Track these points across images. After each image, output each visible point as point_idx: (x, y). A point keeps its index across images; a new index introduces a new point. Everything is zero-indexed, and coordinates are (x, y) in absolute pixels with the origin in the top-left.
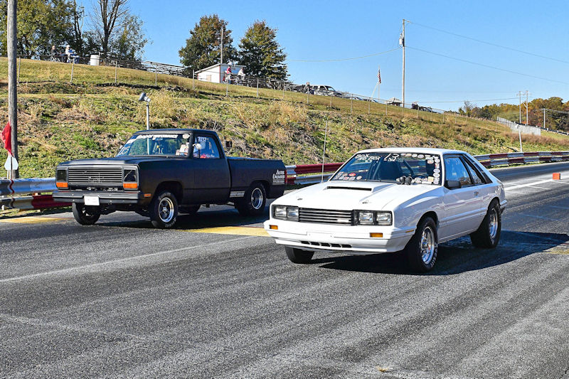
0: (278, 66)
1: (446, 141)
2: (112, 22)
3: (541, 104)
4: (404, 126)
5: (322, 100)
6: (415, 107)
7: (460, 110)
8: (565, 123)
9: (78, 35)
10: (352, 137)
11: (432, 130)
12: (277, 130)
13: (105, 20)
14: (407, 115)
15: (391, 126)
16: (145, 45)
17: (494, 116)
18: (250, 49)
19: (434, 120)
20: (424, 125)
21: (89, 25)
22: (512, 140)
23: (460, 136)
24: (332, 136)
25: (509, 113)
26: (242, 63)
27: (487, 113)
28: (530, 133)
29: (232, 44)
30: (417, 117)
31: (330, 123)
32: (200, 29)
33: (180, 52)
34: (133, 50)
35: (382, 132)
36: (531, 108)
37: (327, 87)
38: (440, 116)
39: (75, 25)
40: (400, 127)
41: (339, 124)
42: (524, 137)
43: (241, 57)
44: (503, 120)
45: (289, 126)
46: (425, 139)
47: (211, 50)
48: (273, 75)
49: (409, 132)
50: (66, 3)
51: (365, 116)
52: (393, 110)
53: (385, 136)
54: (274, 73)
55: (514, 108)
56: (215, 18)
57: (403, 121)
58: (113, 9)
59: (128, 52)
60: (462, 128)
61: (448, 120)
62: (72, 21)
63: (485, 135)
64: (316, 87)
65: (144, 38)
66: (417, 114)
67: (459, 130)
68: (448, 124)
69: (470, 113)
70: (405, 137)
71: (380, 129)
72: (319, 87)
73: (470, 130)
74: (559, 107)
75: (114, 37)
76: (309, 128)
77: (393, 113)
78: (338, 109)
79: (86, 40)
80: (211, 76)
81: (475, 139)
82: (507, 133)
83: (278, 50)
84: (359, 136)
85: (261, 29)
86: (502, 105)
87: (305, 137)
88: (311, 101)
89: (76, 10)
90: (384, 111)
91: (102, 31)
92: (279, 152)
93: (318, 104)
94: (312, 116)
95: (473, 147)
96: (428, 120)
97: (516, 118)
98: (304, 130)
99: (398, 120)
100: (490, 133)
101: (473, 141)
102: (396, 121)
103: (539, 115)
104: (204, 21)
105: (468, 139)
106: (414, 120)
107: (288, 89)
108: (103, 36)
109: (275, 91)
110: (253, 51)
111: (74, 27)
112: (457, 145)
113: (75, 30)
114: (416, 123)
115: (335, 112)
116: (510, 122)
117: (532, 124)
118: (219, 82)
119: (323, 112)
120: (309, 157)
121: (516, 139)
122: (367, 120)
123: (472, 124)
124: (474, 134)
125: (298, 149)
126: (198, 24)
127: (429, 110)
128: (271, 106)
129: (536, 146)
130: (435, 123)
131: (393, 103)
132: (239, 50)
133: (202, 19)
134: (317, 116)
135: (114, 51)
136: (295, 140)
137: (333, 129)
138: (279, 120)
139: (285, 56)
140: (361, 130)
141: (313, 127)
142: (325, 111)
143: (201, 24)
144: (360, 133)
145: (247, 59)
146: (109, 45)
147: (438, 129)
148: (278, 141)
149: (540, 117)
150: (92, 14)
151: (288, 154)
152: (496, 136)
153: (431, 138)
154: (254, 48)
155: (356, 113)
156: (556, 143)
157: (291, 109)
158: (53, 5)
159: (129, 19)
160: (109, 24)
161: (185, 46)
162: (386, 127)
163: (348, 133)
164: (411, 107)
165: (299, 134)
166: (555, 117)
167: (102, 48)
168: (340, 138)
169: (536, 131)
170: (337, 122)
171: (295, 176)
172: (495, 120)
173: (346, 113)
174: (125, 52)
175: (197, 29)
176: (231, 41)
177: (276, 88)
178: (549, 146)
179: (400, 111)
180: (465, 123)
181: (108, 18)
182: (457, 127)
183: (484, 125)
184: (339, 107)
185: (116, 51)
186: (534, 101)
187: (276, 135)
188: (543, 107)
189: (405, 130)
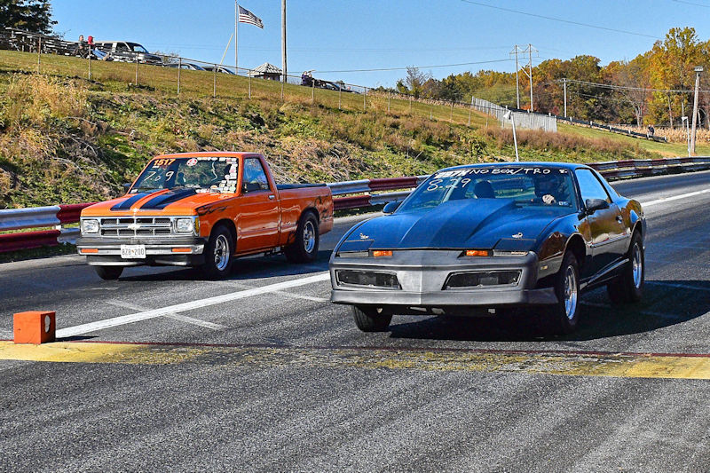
1: (369, 149)
3: (557, 71)
4: (285, 119)
5: (118, 71)
6: (308, 81)
7: (400, 85)
8: (605, 107)
10: (180, 144)
11: (341, 128)
12: (24, 135)
14: (291, 98)
15: (258, 121)
17: (467, 96)
19: (346, 107)
20: (325, 117)
22: (500, 142)
23: (397, 137)
24: (139, 144)
25: (495, 88)
27: (452, 90)
28: (536, 128)
30: (311, 101)
31: (133, 117)
35: (240, 132)
36: (538, 78)
37: (132, 45)
38: (358, 97)
40: (276, 122)
41: (152, 119)
42: (523, 137)
44: (484, 103)
45: (49, 126)
46: (327, 145)
48: (21, 23)
49: (295, 133)
51: (204, 101)
52: (263, 89)
53: (247, 140)
54: (24, 19)
55: (505, 79)
57: (282, 109)
60: (402, 120)
61: (373, 107)
63: (447, 133)
64: (109, 46)
66: (311, 96)
67: (395, 126)
68: (373, 113)
69: (418, 90)
70: (287, 141)
71: (236, 128)
72: (115, 45)
73: (416, 124)
74: (593, 75)
76: (90, 128)
77: (264, 95)
78: (151, 89)
81: (428, 142)
82: (492, 128)
84: (194, 142)
86: (481, 73)
87: (83, 146)
88: (95, 73)
90: (244, 91)
92: (29, 179)
93: (110, 79)
94: (97, 104)
95: (422, 158)
96: (332, 105)
97: (509, 98)
98: (81, 133)
99: (274, 107)
100: (457, 131)
101: (424, 146)
102: (268, 111)
103: (555, 92)
105: (413, 144)
106: (305, 107)
107: (51, 51)
109: (24, 55)
112: (390, 154)
114: (307, 114)
115: (145, 94)
116: (497, 107)
117: (542, 110)
119: (119, 95)
120: (92, 187)
121: (507, 142)
122: (210, 109)
123: (421, 113)
124: (425, 133)
125: (67, 172)
127: (337, 88)
128: (12, 86)
129: (548, 154)
130: (347, 112)
131: (266, 75)
134: (109, 103)
136: (61, 154)
137: (140, 129)
138: (29, 112)
140: (199, 130)
141: (99, 127)
142: (123, 94)
144: (196, 135)
147: (353, 124)
148: (26, 158)
149: (556, 96)
151: (48, 183)
152: (468, 136)
153: (338, 144)
155: (189, 96)
156: (588, 145)
157: (53, 89)
162: (248, 122)
163: (172, 136)
164: (301, 81)
165: (70, 142)
166: (585, 94)
168: (153, 148)
169: (549, 124)
170: (149, 115)
171: (59, 228)
172: (468, 105)
173: (166, 96)
177: (27, 49)
178: (574, 153)
179: (277, 90)
180: (407, 110)
182: (391, 120)
183: (445, 115)
184: (151, 84)
186: (545, 65)
187: (21, 145)
188: (562, 76)
189: (286, 128)
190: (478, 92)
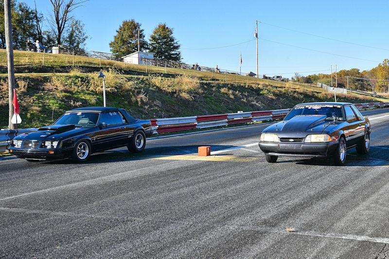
0: (175, 53)
2: (63, 24)
3: (345, 73)
5: (206, 74)
6: (265, 77)
7: (292, 78)
9: (40, 33)
11: (278, 92)
13: (58, 23)
14: (261, 83)
15: (252, 90)
16: (87, 40)
17: (315, 82)
18: (156, 42)
19: (278, 86)
20: (273, 89)
21: (47, 26)
22: (329, 97)
25: (324, 79)
26: (152, 51)
27: (310, 80)
28: (340, 92)
29: (144, 38)
30: (267, 84)
32: (123, 29)
33: (110, 44)
34: (78, 44)
35: (246, 94)
36: (338, 76)
38: (282, 83)
39: (37, 26)
42: (337, 95)
43: (151, 47)
47: (130, 43)
49: (263, 94)
50: (30, 11)
51: (235, 84)
52: (252, 80)
54: (173, 57)
55: (328, 76)
56: (132, 22)
57: (259, 86)
58: (64, 16)
59: (75, 44)
60: (297, 90)
61: (287, 86)
62: (35, 23)
63: (311, 94)
65: (85, 35)
66: (267, 82)
68: (288, 88)
69: (299, 80)
70: (261, 96)
73: (301, 91)
74: (357, 75)
75: (65, 34)
77: (252, 82)
79: (45, 36)
80: (132, 60)
82: (326, 93)
83: (175, 42)
85: (164, 28)
86: (319, 74)
88: (200, 75)
89: (38, 16)
90: (246, 81)
91: (57, 30)
96: (274, 85)
97: (329, 82)
99: (257, 86)
101: (304, 98)
102: (255, 87)
103: (344, 81)
104: (125, 23)
105: (301, 97)
108: (57, 34)
109: (176, 69)
110: (158, 43)
111: (36, 28)
113: (37, 30)
114: (267, 88)
116: (326, 85)
118: (138, 64)
122: (237, 86)
123: (303, 87)
126: (122, 26)
127: (273, 79)
131: (250, 75)
132: (149, 42)
133: (124, 22)
134: (205, 85)
135: (65, 44)
139: (179, 46)
141: (204, 92)
142: (210, 82)
143: (123, 25)
145: (155, 48)
146: (61, 40)
147: (282, 91)
150: (49, 18)
152: (318, 95)
154: (159, 41)
158: (20, 13)
159: (75, 22)
160: (61, 25)
161: (113, 40)
164: (263, 77)
166: (355, 81)
167: (57, 42)
169: (344, 91)
172: (316, 85)
174: (73, 45)
175: (120, 29)
176: (144, 37)
177: (176, 67)
178: (353, 101)
179: (257, 80)
180: (298, 87)
181: (60, 22)
182: (294, 90)
183: (310, 88)
184: (217, 78)
185: (66, 44)
186: (341, 72)
189: (261, 92)
190: (318, 80)
